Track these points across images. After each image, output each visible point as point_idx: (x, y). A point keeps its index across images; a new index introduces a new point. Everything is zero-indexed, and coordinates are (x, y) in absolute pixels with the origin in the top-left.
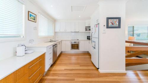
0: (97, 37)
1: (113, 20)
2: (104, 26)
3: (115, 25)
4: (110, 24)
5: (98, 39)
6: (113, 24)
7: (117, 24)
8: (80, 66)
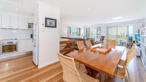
0: (37, 35)
1: (51, 20)
2: (43, 24)
3: (52, 25)
4: (48, 24)
5: (37, 37)
6: (50, 24)
7: (54, 24)
8: (14, 71)
